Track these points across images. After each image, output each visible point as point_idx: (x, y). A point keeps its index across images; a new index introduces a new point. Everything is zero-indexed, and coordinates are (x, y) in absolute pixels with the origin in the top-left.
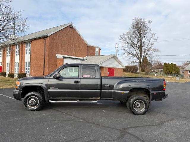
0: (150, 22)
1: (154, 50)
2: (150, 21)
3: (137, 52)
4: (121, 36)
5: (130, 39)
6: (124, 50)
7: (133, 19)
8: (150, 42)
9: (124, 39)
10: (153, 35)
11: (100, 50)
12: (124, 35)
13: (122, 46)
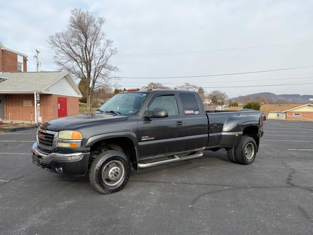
0: (102, 21)
1: (110, 68)
2: (102, 19)
3: (82, 69)
4: (52, 37)
5: (68, 45)
6: (59, 64)
7: (72, 11)
8: (105, 55)
9: (58, 44)
10: (109, 42)
11: (25, 60)
12: (58, 36)
13: (55, 57)
